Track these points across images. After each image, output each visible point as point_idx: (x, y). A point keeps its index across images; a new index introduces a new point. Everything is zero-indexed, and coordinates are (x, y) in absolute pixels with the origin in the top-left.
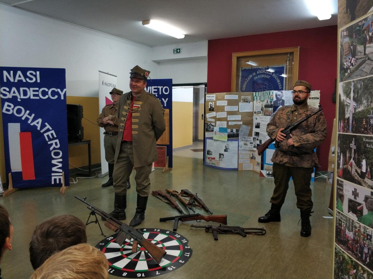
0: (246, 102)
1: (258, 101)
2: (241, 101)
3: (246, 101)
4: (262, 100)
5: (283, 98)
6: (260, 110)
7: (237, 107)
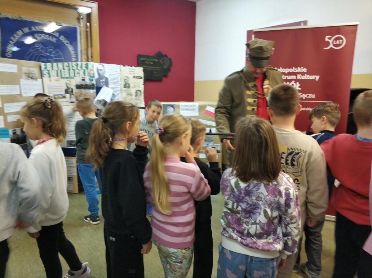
0: (32, 78)
1: (53, 78)
2: (24, 76)
3: (30, 77)
4: (67, 76)
5: (106, 75)
6: (63, 93)
7: (18, 86)
